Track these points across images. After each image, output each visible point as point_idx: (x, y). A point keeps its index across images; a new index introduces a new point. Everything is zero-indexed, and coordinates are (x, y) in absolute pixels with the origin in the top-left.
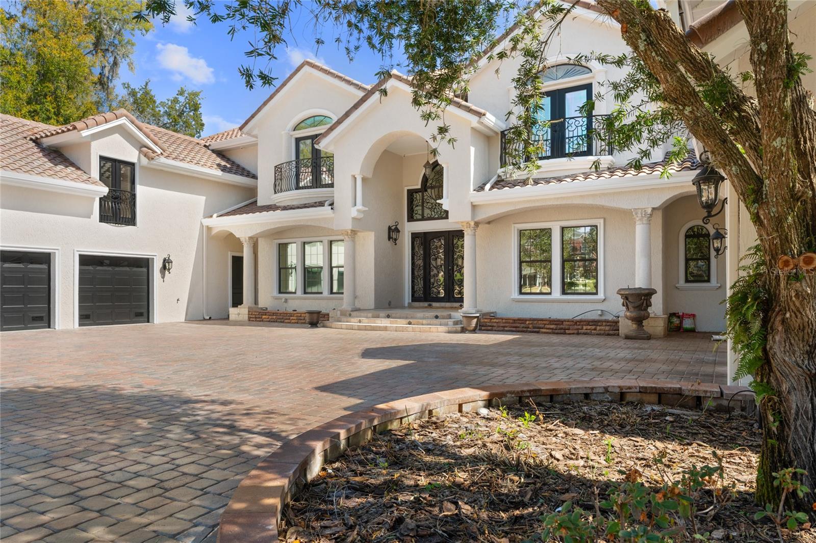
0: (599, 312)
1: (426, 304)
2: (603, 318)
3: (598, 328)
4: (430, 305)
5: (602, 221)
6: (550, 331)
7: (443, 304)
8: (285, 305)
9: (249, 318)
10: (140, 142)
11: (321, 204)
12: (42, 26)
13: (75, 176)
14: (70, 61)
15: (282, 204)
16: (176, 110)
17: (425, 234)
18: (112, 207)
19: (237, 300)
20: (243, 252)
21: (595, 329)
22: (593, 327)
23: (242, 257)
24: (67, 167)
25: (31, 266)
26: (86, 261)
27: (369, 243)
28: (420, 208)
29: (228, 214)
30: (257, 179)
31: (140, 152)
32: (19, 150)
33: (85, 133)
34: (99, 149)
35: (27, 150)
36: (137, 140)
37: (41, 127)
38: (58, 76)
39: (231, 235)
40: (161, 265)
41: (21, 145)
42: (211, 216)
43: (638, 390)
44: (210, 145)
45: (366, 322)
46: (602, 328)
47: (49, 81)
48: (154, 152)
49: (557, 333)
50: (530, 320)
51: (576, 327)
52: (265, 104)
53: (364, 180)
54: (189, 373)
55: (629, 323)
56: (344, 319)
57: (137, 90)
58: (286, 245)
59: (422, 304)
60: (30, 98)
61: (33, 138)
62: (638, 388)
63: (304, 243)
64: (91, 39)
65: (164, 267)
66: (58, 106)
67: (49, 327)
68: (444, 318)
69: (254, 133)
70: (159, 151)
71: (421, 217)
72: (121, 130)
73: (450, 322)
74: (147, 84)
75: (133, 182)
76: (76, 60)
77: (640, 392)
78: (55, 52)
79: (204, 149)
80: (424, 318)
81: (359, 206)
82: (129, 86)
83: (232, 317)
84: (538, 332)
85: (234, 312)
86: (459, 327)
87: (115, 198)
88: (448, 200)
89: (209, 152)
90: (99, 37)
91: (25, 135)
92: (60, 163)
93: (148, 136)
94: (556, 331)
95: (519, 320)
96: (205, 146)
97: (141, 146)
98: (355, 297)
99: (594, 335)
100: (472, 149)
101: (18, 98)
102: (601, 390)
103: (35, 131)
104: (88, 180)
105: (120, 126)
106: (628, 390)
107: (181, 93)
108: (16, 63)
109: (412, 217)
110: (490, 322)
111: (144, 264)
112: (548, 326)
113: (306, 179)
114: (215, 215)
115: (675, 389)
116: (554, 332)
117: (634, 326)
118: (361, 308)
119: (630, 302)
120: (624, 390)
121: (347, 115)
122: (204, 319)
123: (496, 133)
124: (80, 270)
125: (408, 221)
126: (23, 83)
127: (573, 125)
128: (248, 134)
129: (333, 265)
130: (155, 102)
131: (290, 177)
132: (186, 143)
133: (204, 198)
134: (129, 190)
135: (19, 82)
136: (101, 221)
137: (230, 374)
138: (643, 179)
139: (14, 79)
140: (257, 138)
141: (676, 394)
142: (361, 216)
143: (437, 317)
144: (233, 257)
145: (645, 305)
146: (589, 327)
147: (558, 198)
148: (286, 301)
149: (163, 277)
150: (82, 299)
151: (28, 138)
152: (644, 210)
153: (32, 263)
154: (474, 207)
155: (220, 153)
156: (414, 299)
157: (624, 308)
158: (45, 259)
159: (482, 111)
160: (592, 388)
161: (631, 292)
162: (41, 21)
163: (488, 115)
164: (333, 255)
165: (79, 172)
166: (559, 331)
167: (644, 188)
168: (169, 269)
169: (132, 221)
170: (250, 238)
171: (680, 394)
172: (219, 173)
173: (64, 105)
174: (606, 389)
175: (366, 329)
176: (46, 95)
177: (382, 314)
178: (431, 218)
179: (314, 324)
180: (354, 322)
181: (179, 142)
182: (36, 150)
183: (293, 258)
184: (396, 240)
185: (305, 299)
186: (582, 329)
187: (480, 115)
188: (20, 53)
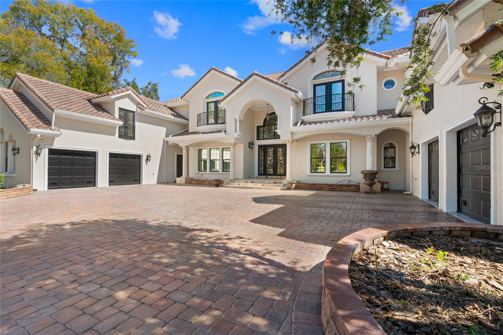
0: (348, 181)
1: (265, 177)
2: (349, 184)
3: (350, 188)
4: (267, 177)
5: (349, 140)
6: (328, 189)
7: (273, 177)
8: (202, 177)
9: (186, 182)
10: (137, 102)
11: (220, 131)
12: (90, 52)
13: (108, 117)
14: (102, 68)
15: (201, 131)
16: (147, 91)
17: (265, 145)
18: (124, 131)
19: (179, 174)
20: (182, 153)
21: (349, 189)
22: (348, 188)
23: (182, 155)
24: (104, 112)
25: (86, 158)
26: (112, 156)
27: (241, 149)
28: (262, 134)
29: (176, 135)
30: (189, 120)
31: (137, 106)
32: (81, 104)
33: (113, 97)
34: (119, 104)
35: (85, 104)
36: (136, 101)
37: (90, 95)
38: (96, 74)
39: (177, 145)
40: (146, 158)
41: (83, 102)
42: (168, 137)
43: (460, 229)
44: (166, 105)
45: (242, 185)
46: (352, 188)
47: (93, 77)
48: (144, 107)
49: (331, 191)
50: (318, 184)
51: (339, 187)
52: (193, 86)
53: (240, 121)
54: (175, 212)
55: (366, 186)
56: (231, 183)
57: (130, 82)
58: (202, 150)
59: (263, 177)
60: (83, 83)
61: (88, 99)
62: (460, 228)
63: (211, 149)
64: (110, 59)
65: (147, 159)
66: (97, 87)
67: (95, 186)
68: (278, 183)
69: (188, 99)
70: (146, 106)
71: (262, 138)
72: (128, 96)
73: (282, 185)
74: (134, 80)
75: (134, 120)
76: (105, 67)
77: (461, 230)
78: (95, 63)
79: (164, 107)
80: (269, 183)
81: (238, 133)
82: (126, 81)
83: (177, 182)
84: (322, 190)
85: (178, 180)
86: (286, 187)
87: (126, 127)
88: (280, 130)
89: (167, 108)
90: (115, 58)
91: (84, 98)
92: (101, 111)
93: (141, 100)
94: (331, 189)
95: (313, 184)
96: (164, 105)
97: (138, 104)
98: (235, 173)
99: (348, 191)
100: (292, 107)
101: (78, 83)
102: (439, 229)
103: (89, 96)
104: (114, 119)
105: (128, 94)
106: (454, 229)
107: (150, 84)
108: (78, 68)
109: (259, 138)
110: (299, 185)
111: (139, 157)
112: (327, 187)
113: (212, 120)
114: (170, 136)
115: (482, 229)
116: (329, 190)
117: (369, 187)
118: (238, 178)
119: (367, 177)
120: (452, 229)
121: (233, 91)
122: (165, 183)
123: (301, 101)
124: (109, 160)
125: (257, 140)
126: (81, 77)
127: (337, 97)
128: (185, 100)
129: (224, 159)
130: (138, 88)
131: (204, 119)
132: (156, 104)
133: (166, 128)
134: (132, 124)
135: (79, 76)
136: (119, 138)
137: (197, 213)
138: (371, 121)
139: (77, 75)
140: (189, 102)
141: (484, 231)
142: (239, 137)
143: (275, 183)
144: (177, 155)
145: (374, 178)
146: (346, 188)
147: (331, 130)
148: (202, 175)
149: (147, 164)
150: (110, 173)
151: (85, 99)
152: (371, 135)
153: (87, 156)
154: (292, 133)
155: (171, 109)
156: (259, 174)
157: (364, 180)
158: (93, 155)
159: (297, 90)
160: (434, 228)
161: (368, 172)
162: (89, 50)
163: (300, 92)
164: (224, 155)
165: (109, 115)
166: (332, 189)
167: (371, 126)
168: (150, 160)
169: (133, 138)
170: (186, 146)
171: (486, 232)
172: (173, 117)
173: (99, 87)
174: (442, 228)
175: (243, 188)
176: (91, 83)
177: (250, 181)
178: (267, 139)
179: (217, 186)
180: (236, 184)
181: (153, 103)
182: (89, 104)
183: (205, 156)
184: (252, 148)
185: (211, 174)
186: (343, 188)
187: (296, 92)
188: (80, 64)
